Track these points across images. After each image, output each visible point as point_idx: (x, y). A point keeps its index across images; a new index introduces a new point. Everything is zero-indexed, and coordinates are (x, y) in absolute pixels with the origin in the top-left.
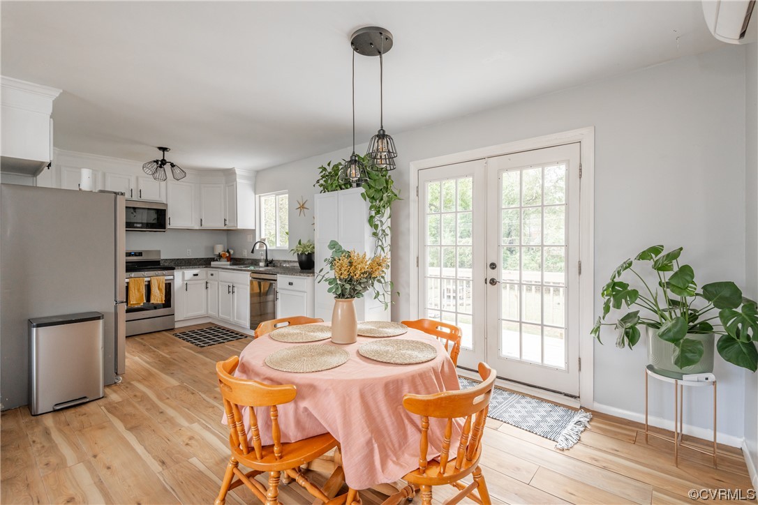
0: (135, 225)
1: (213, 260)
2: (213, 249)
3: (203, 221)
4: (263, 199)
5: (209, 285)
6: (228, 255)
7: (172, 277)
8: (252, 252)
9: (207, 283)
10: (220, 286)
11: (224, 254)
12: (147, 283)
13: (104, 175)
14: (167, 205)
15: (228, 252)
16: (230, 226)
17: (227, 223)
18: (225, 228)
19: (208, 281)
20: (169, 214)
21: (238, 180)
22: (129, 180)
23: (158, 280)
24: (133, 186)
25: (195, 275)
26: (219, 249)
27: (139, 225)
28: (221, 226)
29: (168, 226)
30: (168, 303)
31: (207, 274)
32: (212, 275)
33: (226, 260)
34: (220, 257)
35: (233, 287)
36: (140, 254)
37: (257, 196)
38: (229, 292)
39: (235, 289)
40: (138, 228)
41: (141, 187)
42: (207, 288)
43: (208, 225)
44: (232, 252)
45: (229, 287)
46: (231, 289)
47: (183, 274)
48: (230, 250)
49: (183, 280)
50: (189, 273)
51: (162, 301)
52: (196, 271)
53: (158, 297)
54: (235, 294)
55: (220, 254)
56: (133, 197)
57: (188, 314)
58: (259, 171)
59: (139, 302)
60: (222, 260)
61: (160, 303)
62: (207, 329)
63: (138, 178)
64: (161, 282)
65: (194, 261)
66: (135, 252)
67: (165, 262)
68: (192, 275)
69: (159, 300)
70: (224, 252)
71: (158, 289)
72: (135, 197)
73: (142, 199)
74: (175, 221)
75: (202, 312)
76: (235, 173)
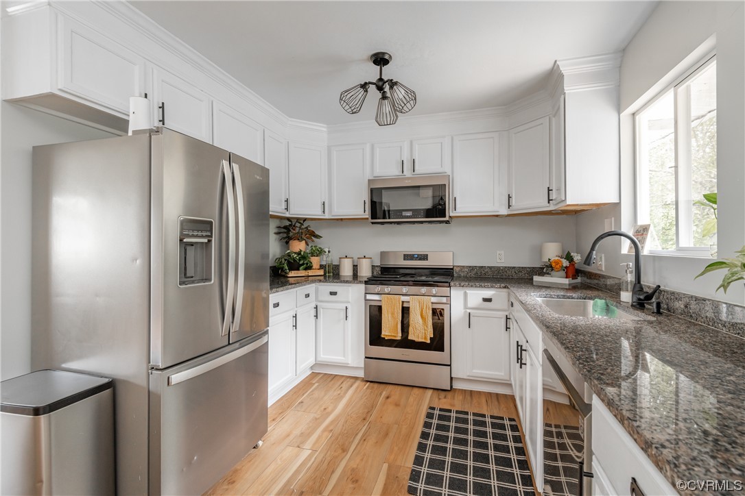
0: (404, 214)
2: (539, 251)
3: (512, 196)
5: (511, 324)
6: (565, 263)
7: (445, 300)
9: (507, 318)
11: (561, 263)
12: (405, 305)
14: (449, 175)
15: (569, 258)
17: (553, 196)
19: (511, 316)
22: (401, 147)
23: (421, 301)
24: (405, 156)
25: (486, 300)
26: (552, 252)
27: (409, 214)
29: (450, 212)
30: (437, 342)
31: (508, 299)
32: (512, 304)
33: (563, 273)
34: (551, 266)
36: (424, 257)
38: (518, 359)
40: (408, 217)
41: (415, 156)
42: (507, 328)
43: (520, 205)
44: (577, 258)
47: (466, 294)
48: (573, 255)
49: (466, 307)
50: (476, 295)
51: (425, 338)
52: (488, 293)
53: (421, 330)
55: (549, 260)
56: (405, 173)
57: (474, 371)
58: (627, 47)
59: (393, 334)
60: (553, 273)
61: (423, 341)
62: (492, 417)
63: (411, 142)
64: (425, 306)
65: (509, 273)
66: (418, 255)
67: (461, 271)
68: (481, 300)
69: (420, 335)
70: (557, 258)
71: (420, 317)
72: (408, 173)
73: (416, 172)
74: (464, 202)
75: (501, 374)
76: (561, 76)
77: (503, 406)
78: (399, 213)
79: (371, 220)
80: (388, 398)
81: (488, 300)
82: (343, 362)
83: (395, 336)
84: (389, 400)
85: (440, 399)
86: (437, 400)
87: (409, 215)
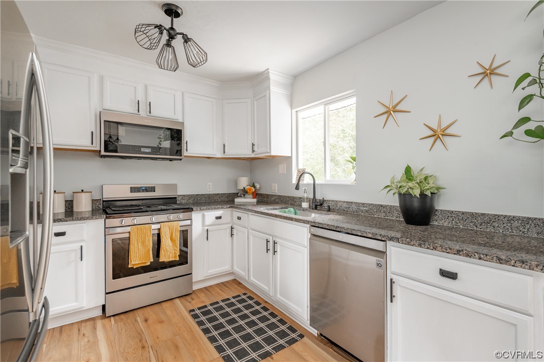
0: (143, 150)
1: (236, 195)
2: (236, 183)
3: (226, 145)
4: (301, 115)
5: (235, 232)
6: (254, 190)
7: (188, 222)
8: (297, 188)
9: (232, 228)
10: (251, 238)
11: (250, 190)
12: (156, 232)
13: (102, 80)
14: (183, 123)
15: (254, 186)
16: (260, 152)
17: (256, 148)
18: (253, 156)
19: (234, 226)
20: (187, 136)
21: (272, 88)
22: (135, 88)
23: (170, 226)
24: (140, 97)
25: (217, 218)
26: (244, 183)
28: (248, 153)
29: (185, 153)
30: (184, 259)
31: (232, 216)
32: (239, 218)
33: (251, 196)
34: (245, 192)
35: (275, 243)
36: (152, 189)
37: (294, 111)
38: (268, 250)
39: (278, 248)
40: (146, 153)
41: (151, 99)
42: (232, 235)
43: (231, 152)
44: (258, 186)
45: (267, 241)
46: (271, 247)
47: (203, 216)
48: (256, 184)
49: (203, 225)
50: (211, 215)
51: (175, 257)
52: (219, 213)
53: (169, 252)
54: (278, 254)
55: (244, 188)
56: (140, 113)
57: (209, 272)
58: (298, 75)
59: (144, 261)
60: (247, 196)
61: (173, 259)
62: (234, 297)
63: (146, 87)
64: (174, 230)
65: (216, 198)
66: (146, 187)
67: (182, 199)
68: (215, 218)
69: (171, 256)
70: (249, 187)
71: (170, 240)
72: (143, 113)
73: (152, 114)
74: (193, 145)
75: (226, 267)
76: (268, 78)
77: (232, 289)
78: (137, 149)
79: (103, 153)
80: (146, 320)
81: (219, 218)
82: (77, 307)
83: (145, 263)
84: (150, 321)
85: (190, 302)
86: (188, 304)
87: (148, 151)
